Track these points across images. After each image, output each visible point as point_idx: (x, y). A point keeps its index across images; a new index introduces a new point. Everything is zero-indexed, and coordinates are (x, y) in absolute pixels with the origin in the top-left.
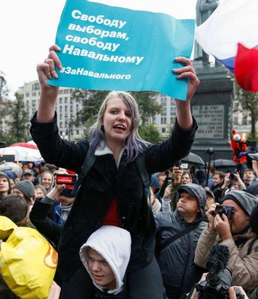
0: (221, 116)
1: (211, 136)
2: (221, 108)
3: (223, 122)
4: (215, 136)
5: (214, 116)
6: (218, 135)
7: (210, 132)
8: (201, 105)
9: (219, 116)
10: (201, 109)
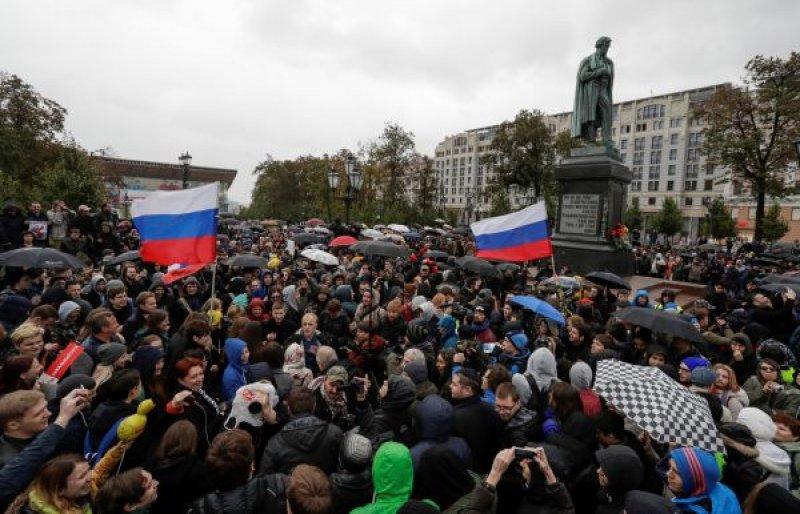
0: (595, 207)
1: (582, 230)
2: (596, 198)
3: (596, 215)
4: (585, 231)
5: (586, 207)
6: (589, 231)
7: (581, 226)
8: (574, 192)
9: (592, 207)
10: (572, 197)
